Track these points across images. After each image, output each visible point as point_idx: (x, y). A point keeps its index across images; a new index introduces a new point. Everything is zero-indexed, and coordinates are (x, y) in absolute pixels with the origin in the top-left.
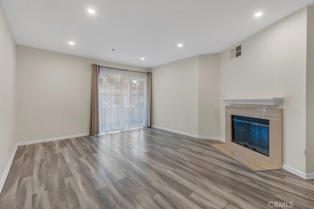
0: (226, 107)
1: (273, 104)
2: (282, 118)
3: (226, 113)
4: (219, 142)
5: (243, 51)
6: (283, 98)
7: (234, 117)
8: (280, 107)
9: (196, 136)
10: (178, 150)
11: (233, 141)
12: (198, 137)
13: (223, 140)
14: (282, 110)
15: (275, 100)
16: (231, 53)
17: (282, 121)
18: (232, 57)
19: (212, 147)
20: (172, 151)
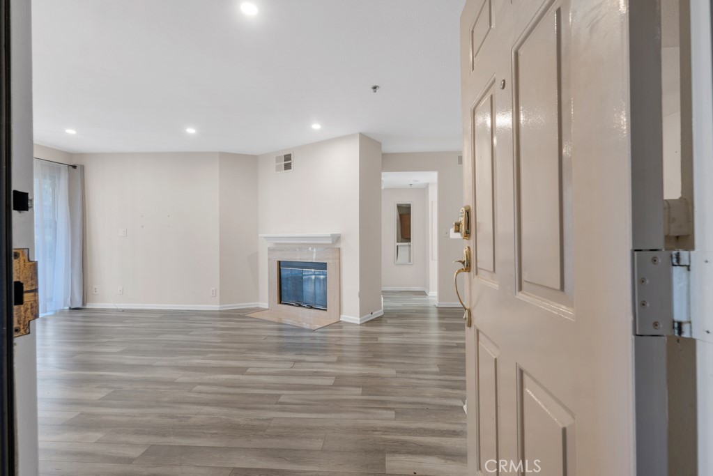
0: (269, 249)
1: (330, 242)
2: (339, 259)
3: (269, 259)
4: (258, 310)
5: (295, 162)
6: (340, 234)
7: (281, 264)
8: (337, 246)
9: (216, 307)
10: (191, 333)
11: (280, 303)
12: (220, 308)
13: (265, 305)
14: (339, 249)
15: (333, 236)
16: (277, 162)
17: (340, 263)
18: (278, 169)
19: (251, 317)
20: (180, 337)
